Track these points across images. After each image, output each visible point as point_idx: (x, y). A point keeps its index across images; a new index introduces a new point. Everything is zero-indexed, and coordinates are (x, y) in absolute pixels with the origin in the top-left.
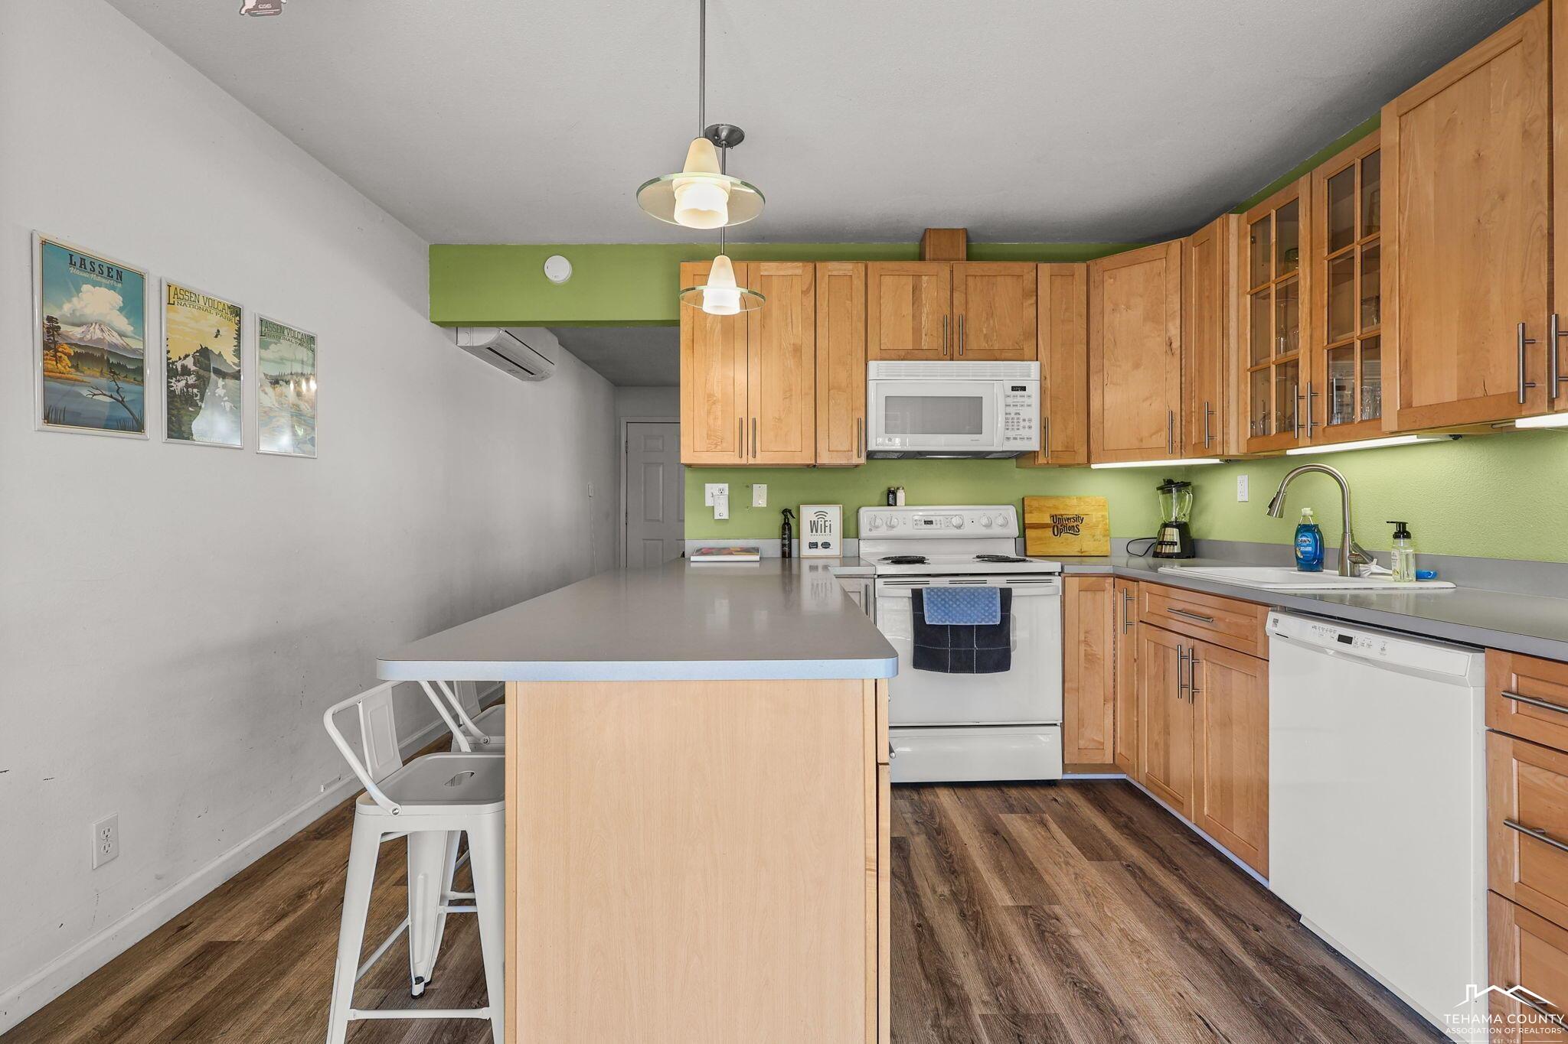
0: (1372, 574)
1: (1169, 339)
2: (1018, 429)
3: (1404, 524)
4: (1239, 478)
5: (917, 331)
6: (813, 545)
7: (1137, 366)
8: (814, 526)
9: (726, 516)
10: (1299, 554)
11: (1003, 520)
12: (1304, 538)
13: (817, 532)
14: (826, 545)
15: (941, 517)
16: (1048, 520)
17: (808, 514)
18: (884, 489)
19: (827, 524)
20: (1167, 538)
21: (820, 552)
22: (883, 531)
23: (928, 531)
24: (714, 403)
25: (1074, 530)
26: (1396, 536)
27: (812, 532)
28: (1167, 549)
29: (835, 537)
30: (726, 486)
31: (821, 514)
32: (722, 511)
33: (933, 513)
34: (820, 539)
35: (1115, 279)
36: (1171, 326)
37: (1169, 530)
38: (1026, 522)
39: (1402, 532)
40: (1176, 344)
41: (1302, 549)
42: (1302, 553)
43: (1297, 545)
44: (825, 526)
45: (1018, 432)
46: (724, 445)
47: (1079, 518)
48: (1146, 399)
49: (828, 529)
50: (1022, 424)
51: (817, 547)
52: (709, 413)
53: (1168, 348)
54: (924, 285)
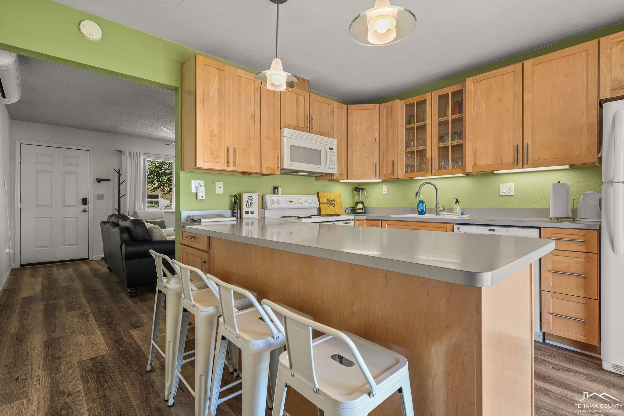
0: (443, 214)
1: (375, 138)
2: (331, 165)
3: (458, 199)
4: (384, 187)
5: (298, 118)
6: (247, 212)
7: (364, 146)
8: (247, 203)
9: (204, 198)
10: (419, 210)
11: (311, 201)
12: (421, 205)
13: (248, 206)
14: (252, 212)
15: (295, 200)
16: (326, 201)
17: (245, 198)
18: (272, 187)
19: (253, 202)
20: (358, 207)
21: (250, 216)
22: (276, 206)
23: (292, 205)
24: (214, 136)
25: (333, 205)
26: (456, 203)
27: (246, 206)
28: (358, 211)
29: (255, 209)
30: (202, 182)
31: (250, 198)
32: (202, 194)
33: (291, 198)
34: (250, 209)
35: (357, 113)
36: (375, 133)
37: (359, 204)
38: (320, 202)
39: (457, 202)
40: (378, 140)
41: (420, 208)
42: (420, 209)
43: (418, 207)
44: (252, 203)
45: (331, 166)
46: (219, 159)
47: (334, 200)
48: (367, 158)
49: (253, 204)
50: (332, 163)
51: (248, 213)
52: (211, 141)
53: (375, 141)
54: (300, 100)
